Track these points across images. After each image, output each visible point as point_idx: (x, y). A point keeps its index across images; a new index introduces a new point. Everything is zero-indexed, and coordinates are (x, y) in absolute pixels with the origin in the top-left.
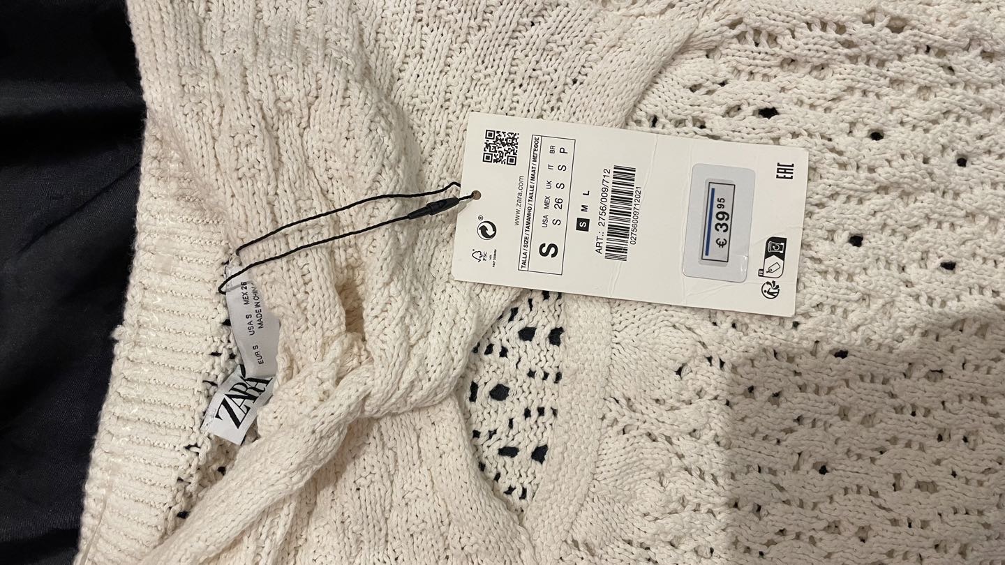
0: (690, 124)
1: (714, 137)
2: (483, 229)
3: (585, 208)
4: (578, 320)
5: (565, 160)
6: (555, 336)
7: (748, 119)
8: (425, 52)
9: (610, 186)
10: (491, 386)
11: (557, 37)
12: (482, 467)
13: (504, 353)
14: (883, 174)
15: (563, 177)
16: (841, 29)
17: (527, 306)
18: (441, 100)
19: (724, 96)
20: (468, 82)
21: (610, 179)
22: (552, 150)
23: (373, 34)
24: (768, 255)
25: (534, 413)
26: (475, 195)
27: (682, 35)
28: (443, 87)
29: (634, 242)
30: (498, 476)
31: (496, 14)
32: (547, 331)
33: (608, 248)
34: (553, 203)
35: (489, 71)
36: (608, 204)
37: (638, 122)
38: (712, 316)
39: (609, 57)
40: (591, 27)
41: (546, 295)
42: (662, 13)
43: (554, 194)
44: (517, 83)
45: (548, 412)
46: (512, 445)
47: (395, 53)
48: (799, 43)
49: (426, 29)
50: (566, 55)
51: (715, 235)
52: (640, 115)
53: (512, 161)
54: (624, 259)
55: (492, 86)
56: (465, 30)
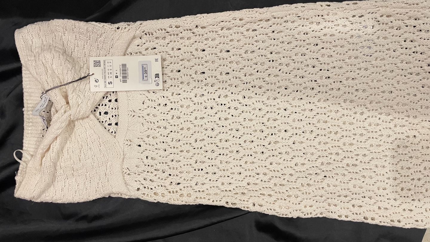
0: (138, 53)
1: (143, 55)
2: (96, 81)
3: (117, 73)
4: (120, 97)
5: (111, 64)
6: (116, 100)
7: (150, 50)
8: (79, 45)
9: (121, 68)
10: (104, 112)
11: (106, 39)
12: (105, 128)
13: (106, 105)
14: (181, 57)
15: (111, 68)
16: (165, 30)
17: (110, 95)
18: (84, 55)
19: (145, 46)
20: (89, 50)
21: (121, 67)
22: (108, 63)
23: (66, 44)
24: (156, 78)
25: (114, 116)
26: (93, 74)
27: (132, 35)
28: (84, 52)
29: (128, 79)
30: (109, 130)
31: (92, 36)
32: (114, 100)
33: (123, 81)
34: (110, 73)
35: (93, 48)
36: (121, 72)
37: (128, 54)
38: (148, 91)
39: (118, 42)
40: (113, 36)
41: (113, 92)
42: (128, 31)
43: (110, 71)
44: (100, 49)
45: (117, 116)
46: (111, 123)
47: (72, 47)
48: (157, 34)
49: (78, 41)
50: (108, 43)
51: (145, 75)
52: (128, 53)
53: (100, 66)
54: (127, 82)
55: (94, 51)
56: (86, 40)
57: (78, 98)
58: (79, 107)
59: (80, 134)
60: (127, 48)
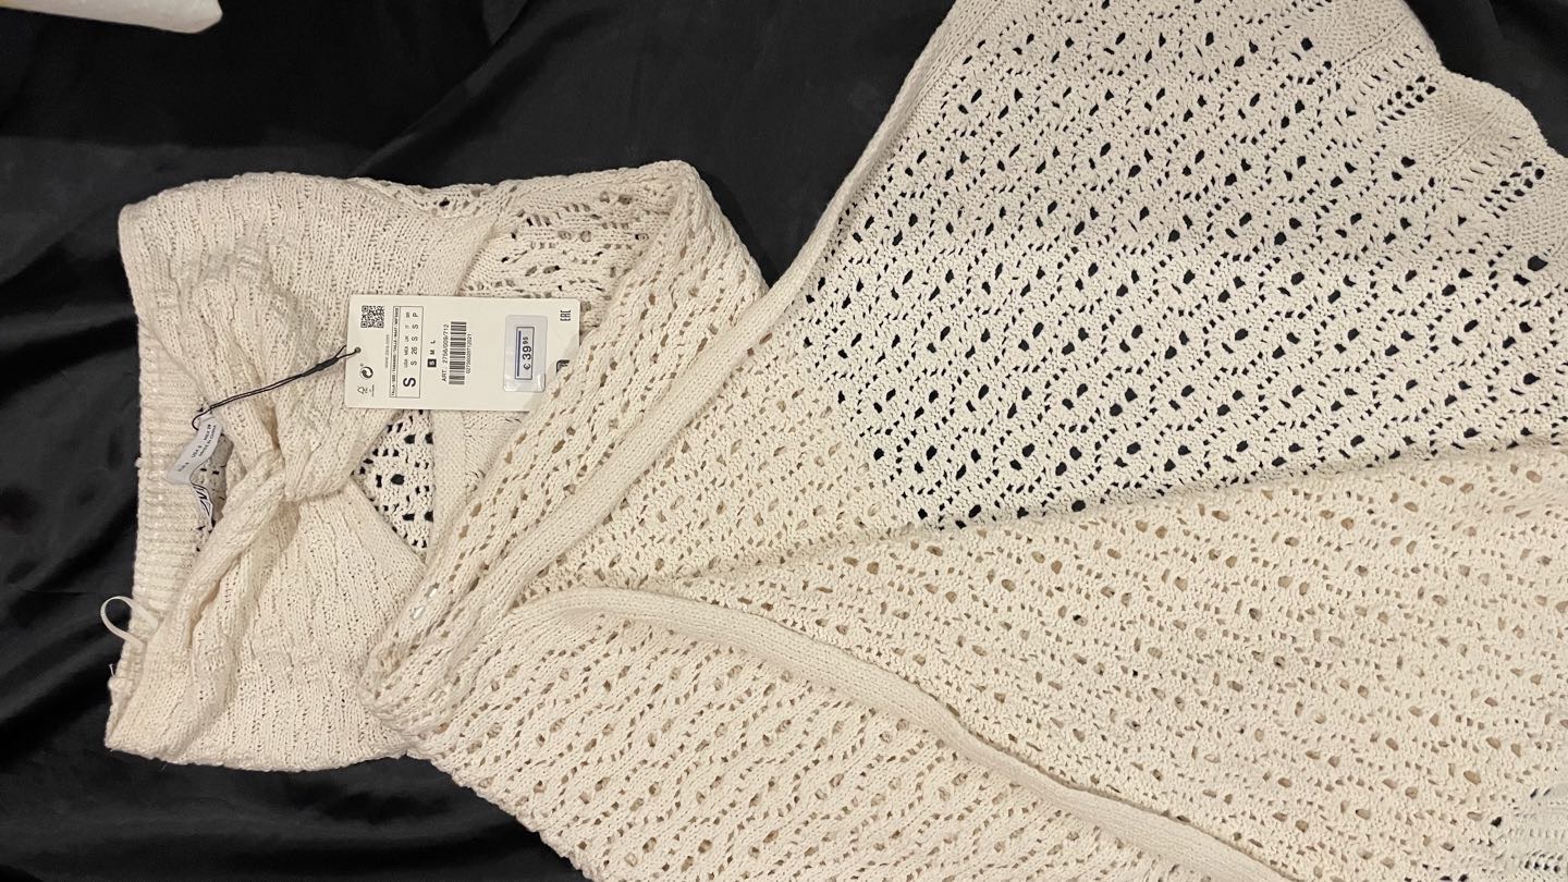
0: (504, 284)
2: (364, 373)
3: (432, 352)
4: (442, 427)
5: (417, 321)
6: (429, 439)
7: (539, 276)
9: (449, 336)
10: (391, 476)
11: (402, 238)
12: (395, 529)
13: (396, 454)
15: (417, 333)
17: (409, 421)
18: (329, 286)
19: (525, 263)
20: (347, 272)
21: (449, 331)
22: (408, 315)
25: (422, 490)
26: (357, 351)
27: (485, 227)
28: (330, 277)
29: (469, 372)
30: (406, 535)
32: (423, 435)
33: (451, 377)
34: (410, 350)
35: (360, 263)
36: (449, 348)
37: (471, 287)
39: (440, 246)
40: (424, 229)
41: (421, 412)
42: (475, 214)
43: (411, 344)
44: (381, 270)
45: (431, 489)
46: (411, 512)
47: (292, 259)
48: (564, 221)
49: (313, 241)
50: (410, 249)
51: (522, 362)
52: (471, 283)
53: (381, 325)
54: (463, 383)
55: (364, 273)
57: (309, 430)
58: (312, 459)
59: (316, 546)
60: (470, 268)
